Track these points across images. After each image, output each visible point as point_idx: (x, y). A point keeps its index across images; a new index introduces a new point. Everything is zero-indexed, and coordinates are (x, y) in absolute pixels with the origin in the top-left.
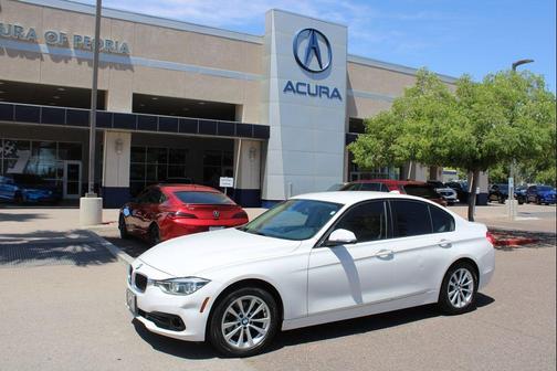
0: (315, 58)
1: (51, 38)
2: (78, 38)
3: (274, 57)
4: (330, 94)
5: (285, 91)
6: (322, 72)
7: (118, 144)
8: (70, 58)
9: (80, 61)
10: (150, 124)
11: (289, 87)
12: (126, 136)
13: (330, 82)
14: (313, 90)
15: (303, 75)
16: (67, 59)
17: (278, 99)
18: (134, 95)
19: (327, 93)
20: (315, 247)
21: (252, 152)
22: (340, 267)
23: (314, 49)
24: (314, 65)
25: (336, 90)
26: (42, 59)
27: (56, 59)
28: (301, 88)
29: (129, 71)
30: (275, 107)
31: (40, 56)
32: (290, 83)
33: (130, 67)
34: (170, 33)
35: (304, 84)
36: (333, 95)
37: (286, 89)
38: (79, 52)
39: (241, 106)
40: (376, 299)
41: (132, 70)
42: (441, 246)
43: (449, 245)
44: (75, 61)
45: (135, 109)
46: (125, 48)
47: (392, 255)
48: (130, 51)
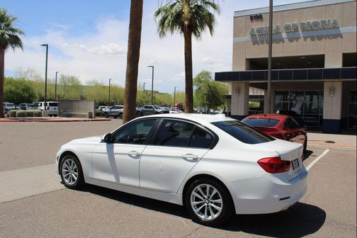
1: (287, 28)
2: (303, 24)
7: (332, 90)
8: (299, 38)
9: (305, 38)
12: (338, 84)
16: (297, 39)
18: (344, 55)
26: (283, 42)
27: (291, 40)
29: (339, 39)
31: (282, 40)
33: (340, 36)
38: (305, 32)
40: (128, 183)
41: (342, 37)
42: (185, 158)
43: (195, 160)
44: (302, 39)
45: (344, 64)
46: (335, 23)
47: (138, 156)
48: (339, 24)
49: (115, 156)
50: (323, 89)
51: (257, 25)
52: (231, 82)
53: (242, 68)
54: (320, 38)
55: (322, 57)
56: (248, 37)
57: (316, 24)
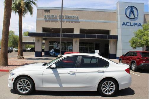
0: (132, 14)
1: (60, 17)
2: (66, 16)
3: (119, 16)
4: (138, 25)
5: (122, 25)
6: (135, 18)
7: (76, 42)
8: (64, 21)
9: (67, 22)
10: (83, 36)
11: (124, 24)
13: (138, 21)
14: (132, 24)
15: (129, 20)
17: (120, 28)
18: (80, 29)
19: (137, 25)
20: (48, 68)
21: (114, 43)
22: (54, 75)
23: (132, 12)
24: (132, 17)
25: (140, 23)
26: (58, 22)
28: (128, 24)
30: (119, 30)
31: (58, 21)
32: (124, 23)
33: (79, 22)
34: (89, 12)
35: (129, 23)
36: (139, 25)
37: (123, 25)
38: (66, 19)
39: (110, 30)
42: (98, 72)
43: (103, 72)
44: (65, 22)
45: (80, 33)
46: (77, 17)
47: (74, 73)
48: (79, 18)
49: (59, 74)
50: (73, 41)
51: (47, 14)
52: (35, 37)
53: (40, 31)
54: (72, 22)
55: (73, 29)
56: (43, 18)
57: (71, 17)
